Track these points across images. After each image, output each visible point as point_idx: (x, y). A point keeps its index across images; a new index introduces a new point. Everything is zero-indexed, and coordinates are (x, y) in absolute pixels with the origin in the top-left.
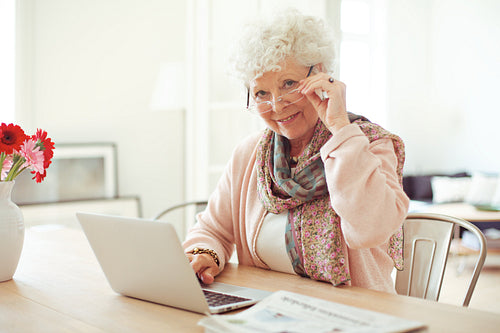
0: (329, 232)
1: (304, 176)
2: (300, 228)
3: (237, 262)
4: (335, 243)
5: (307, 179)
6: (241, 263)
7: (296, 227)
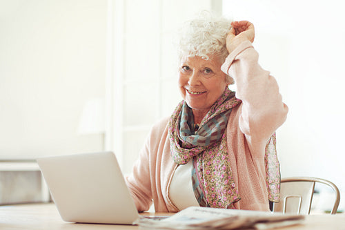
0: (222, 165)
1: (204, 131)
2: (202, 170)
3: (154, 211)
4: (227, 173)
5: (206, 133)
6: (157, 211)
7: (199, 169)
